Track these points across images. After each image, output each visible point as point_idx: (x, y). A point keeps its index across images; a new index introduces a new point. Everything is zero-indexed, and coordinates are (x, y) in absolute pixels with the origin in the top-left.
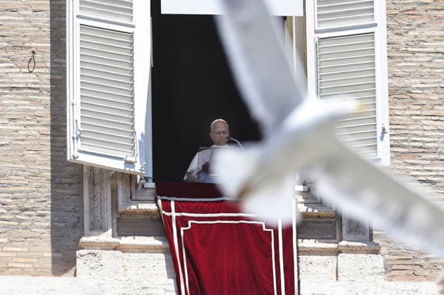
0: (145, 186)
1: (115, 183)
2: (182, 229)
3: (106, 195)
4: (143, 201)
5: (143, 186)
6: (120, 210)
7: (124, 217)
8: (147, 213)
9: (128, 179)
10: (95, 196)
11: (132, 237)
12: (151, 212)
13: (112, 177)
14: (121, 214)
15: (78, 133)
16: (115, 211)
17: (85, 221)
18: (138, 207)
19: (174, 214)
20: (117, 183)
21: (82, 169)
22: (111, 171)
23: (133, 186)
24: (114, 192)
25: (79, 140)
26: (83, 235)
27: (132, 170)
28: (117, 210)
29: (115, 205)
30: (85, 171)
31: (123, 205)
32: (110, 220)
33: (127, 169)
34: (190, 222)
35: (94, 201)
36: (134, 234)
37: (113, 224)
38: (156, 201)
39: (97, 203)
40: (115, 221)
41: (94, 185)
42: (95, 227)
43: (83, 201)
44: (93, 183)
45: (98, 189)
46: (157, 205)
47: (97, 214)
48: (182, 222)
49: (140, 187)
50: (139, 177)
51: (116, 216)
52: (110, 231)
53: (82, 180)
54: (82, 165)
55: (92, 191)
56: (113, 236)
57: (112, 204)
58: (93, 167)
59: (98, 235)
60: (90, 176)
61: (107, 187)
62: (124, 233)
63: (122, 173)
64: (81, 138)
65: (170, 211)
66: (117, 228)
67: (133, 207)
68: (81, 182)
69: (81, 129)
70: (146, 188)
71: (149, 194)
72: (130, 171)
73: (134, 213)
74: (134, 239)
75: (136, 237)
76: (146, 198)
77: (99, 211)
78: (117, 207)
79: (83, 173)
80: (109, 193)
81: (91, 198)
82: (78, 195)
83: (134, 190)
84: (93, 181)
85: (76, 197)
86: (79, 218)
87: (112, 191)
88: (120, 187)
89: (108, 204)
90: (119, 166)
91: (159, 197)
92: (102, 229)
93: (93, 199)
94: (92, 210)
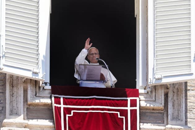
0: (45, 88)
1: (26, 86)
2: (67, 115)
3: (20, 93)
4: (43, 97)
5: (43, 88)
6: (29, 102)
7: (31, 107)
8: (45, 105)
9: (35, 83)
10: (13, 94)
11: (36, 120)
12: (48, 104)
13: (24, 82)
14: (29, 105)
15: (4, 53)
16: (26, 103)
17: (7, 109)
18: (40, 101)
19: (62, 106)
20: (27, 86)
21: (6, 77)
22: (24, 78)
23: (37, 88)
24: (25, 91)
25: (4, 58)
26: (5, 118)
27: (37, 77)
28: (27, 103)
29: (26, 100)
30: (7, 77)
31: (31, 99)
32: (22, 109)
33: (34, 77)
34: (72, 112)
35: (13, 97)
36: (38, 118)
37: (24, 111)
38: (51, 97)
39: (14, 98)
40: (25, 109)
41: (13, 87)
42: (13, 113)
43: (5, 97)
44: (12, 86)
45: (15, 89)
46: (51, 100)
47: (15, 105)
48: (67, 111)
49: (42, 89)
50: (41, 83)
51: (26, 106)
52: (22, 116)
53: (5, 83)
54: (6, 74)
55: (11, 90)
56: (24, 119)
57: (24, 99)
58: (13, 76)
59: (15, 118)
60: (11, 81)
61: (21, 88)
62: (31, 118)
63: (31, 79)
64: (5, 56)
65: (60, 104)
66: (27, 114)
67: (37, 101)
68: (4, 85)
69: (5, 51)
70: (46, 89)
71: (47, 93)
72: (35, 78)
73: (37, 105)
74: (37, 121)
75: (39, 120)
76: (45, 96)
77: (16, 103)
78: (27, 101)
79: (6, 79)
80: (22, 92)
81: (10, 95)
82: (2, 93)
83: (38, 90)
84: (12, 84)
85: (2, 94)
86: (3, 107)
87: (24, 91)
88: (29, 88)
89: (21, 99)
90: (29, 75)
91: (53, 95)
92: (17, 114)
93: (12, 95)
94: (11, 102)
